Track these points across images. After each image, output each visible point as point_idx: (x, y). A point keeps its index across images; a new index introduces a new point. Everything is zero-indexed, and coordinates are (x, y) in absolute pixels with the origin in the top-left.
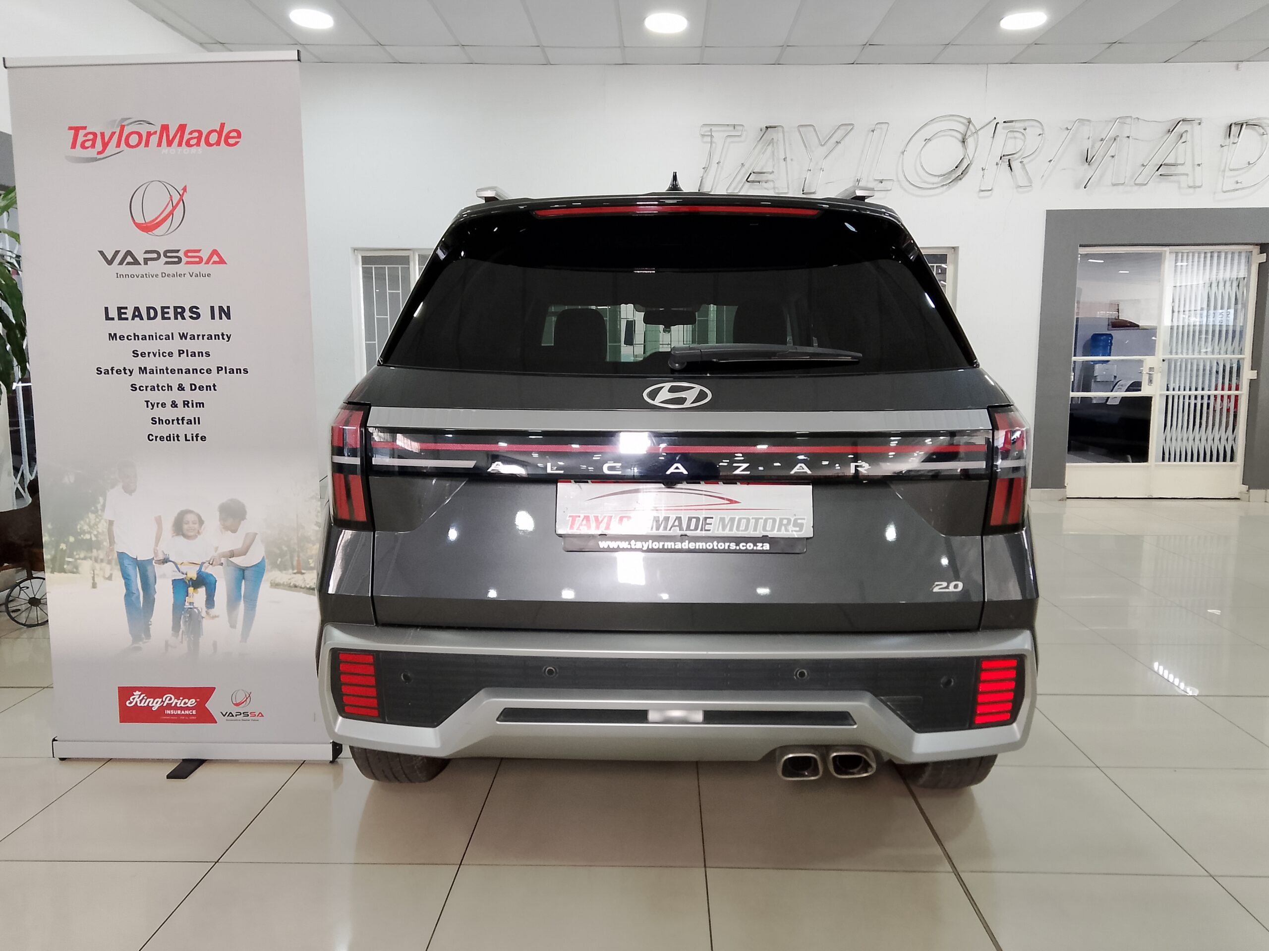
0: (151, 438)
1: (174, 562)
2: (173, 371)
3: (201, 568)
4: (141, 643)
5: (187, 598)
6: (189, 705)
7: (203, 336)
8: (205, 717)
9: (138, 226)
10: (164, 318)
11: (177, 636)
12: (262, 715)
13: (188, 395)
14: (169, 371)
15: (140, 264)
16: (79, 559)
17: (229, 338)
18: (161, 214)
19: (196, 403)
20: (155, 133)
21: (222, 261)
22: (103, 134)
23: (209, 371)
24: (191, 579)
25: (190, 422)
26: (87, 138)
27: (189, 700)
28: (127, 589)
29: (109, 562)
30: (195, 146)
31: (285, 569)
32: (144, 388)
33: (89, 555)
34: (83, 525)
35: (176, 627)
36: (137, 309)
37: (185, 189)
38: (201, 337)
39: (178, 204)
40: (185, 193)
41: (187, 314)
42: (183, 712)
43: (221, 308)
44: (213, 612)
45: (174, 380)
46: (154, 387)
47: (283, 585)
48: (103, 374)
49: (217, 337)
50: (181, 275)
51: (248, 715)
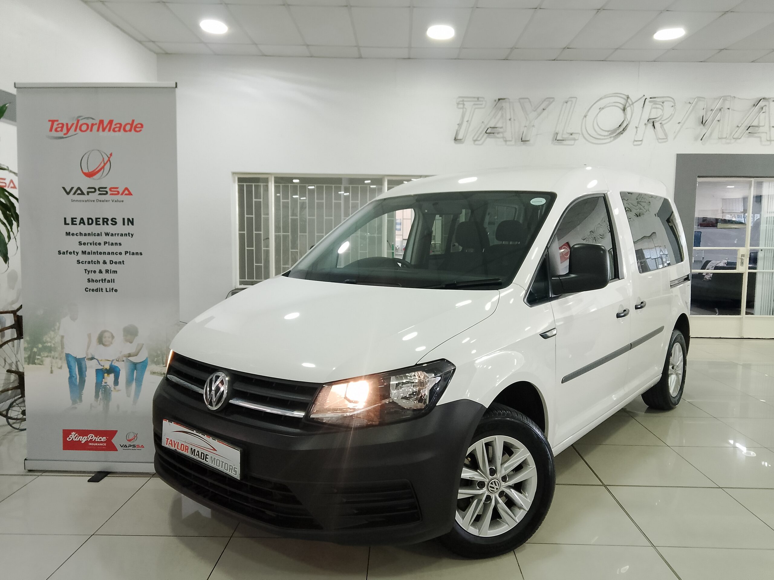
0: (87, 290)
1: (97, 359)
2: (100, 253)
3: (112, 363)
4: (76, 404)
5: (103, 379)
6: (102, 440)
7: (118, 234)
8: (111, 447)
9: (85, 174)
10: (97, 224)
11: (97, 402)
12: (142, 446)
13: (108, 266)
14: (98, 253)
15: (85, 195)
16: (44, 357)
17: (132, 235)
18: (98, 167)
19: (113, 271)
20: (96, 124)
21: (130, 194)
22: (67, 124)
23: (120, 253)
24: (106, 369)
25: (109, 281)
26: (57, 126)
27: (102, 438)
28: (70, 375)
29: (61, 359)
30: (118, 132)
31: (159, 365)
32: (84, 262)
33: (50, 355)
34: (46, 338)
35: (97, 396)
36: (82, 219)
37: (111, 155)
39: (107, 162)
40: (111, 157)
41: (110, 222)
42: (99, 444)
43: (129, 219)
44: (117, 387)
45: (101, 258)
46: (89, 262)
47: (157, 373)
48: (62, 254)
49: (126, 235)
50: (107, 201)
51: (135, 447)
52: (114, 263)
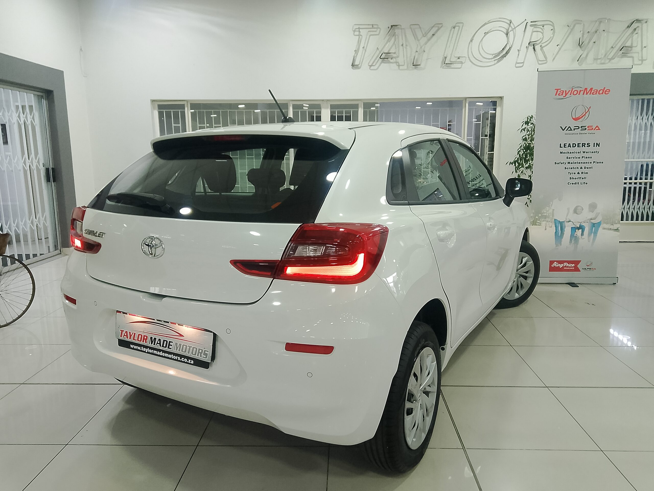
0: (569, 183)
1: (572, 222)
2: (579, 163)
3: (581, 224)
4: (558, 247)
5: (575, 232)
6: (572, 266)
7: (590, 152)
8: (577, 269)
9: (573, 118)
10: (578, 147)
11: (571, 245)
12: (595, 269)
13: (583, 170)
14: (578, 163)
15: (572, 130)
16: (542, 221)
17: (598, 152)
18: (582, 114)
19: (586, 173)
20: (583, 90)
21: (599, 129)
22: (566, 91)
23: (591, 163)
24: (577, 227)
25: (583, 178)
26: (560, 92)
27: (572, 264)
28: (556, 230)
29: (551, 222)
30: (595, 95)
31: (608, 224)
32: (569, 168)
33: (545, 220)
34: (544, 211)
35: (571, 242)
36: (569, 144)
37: (590, 107)
38: (589, 152)
39: (587, 112)
40: (590, 109)
41: (586, 145)
42: (570, 268)
43: (597, 143)
44: (583, 237)
45: (579, 166)
46: (572, 168)
47: (607, 228)
48: (557, 164)
49: (595, 152)
50: (585, 134)
51: (591, 269)
52: (587, 168)
